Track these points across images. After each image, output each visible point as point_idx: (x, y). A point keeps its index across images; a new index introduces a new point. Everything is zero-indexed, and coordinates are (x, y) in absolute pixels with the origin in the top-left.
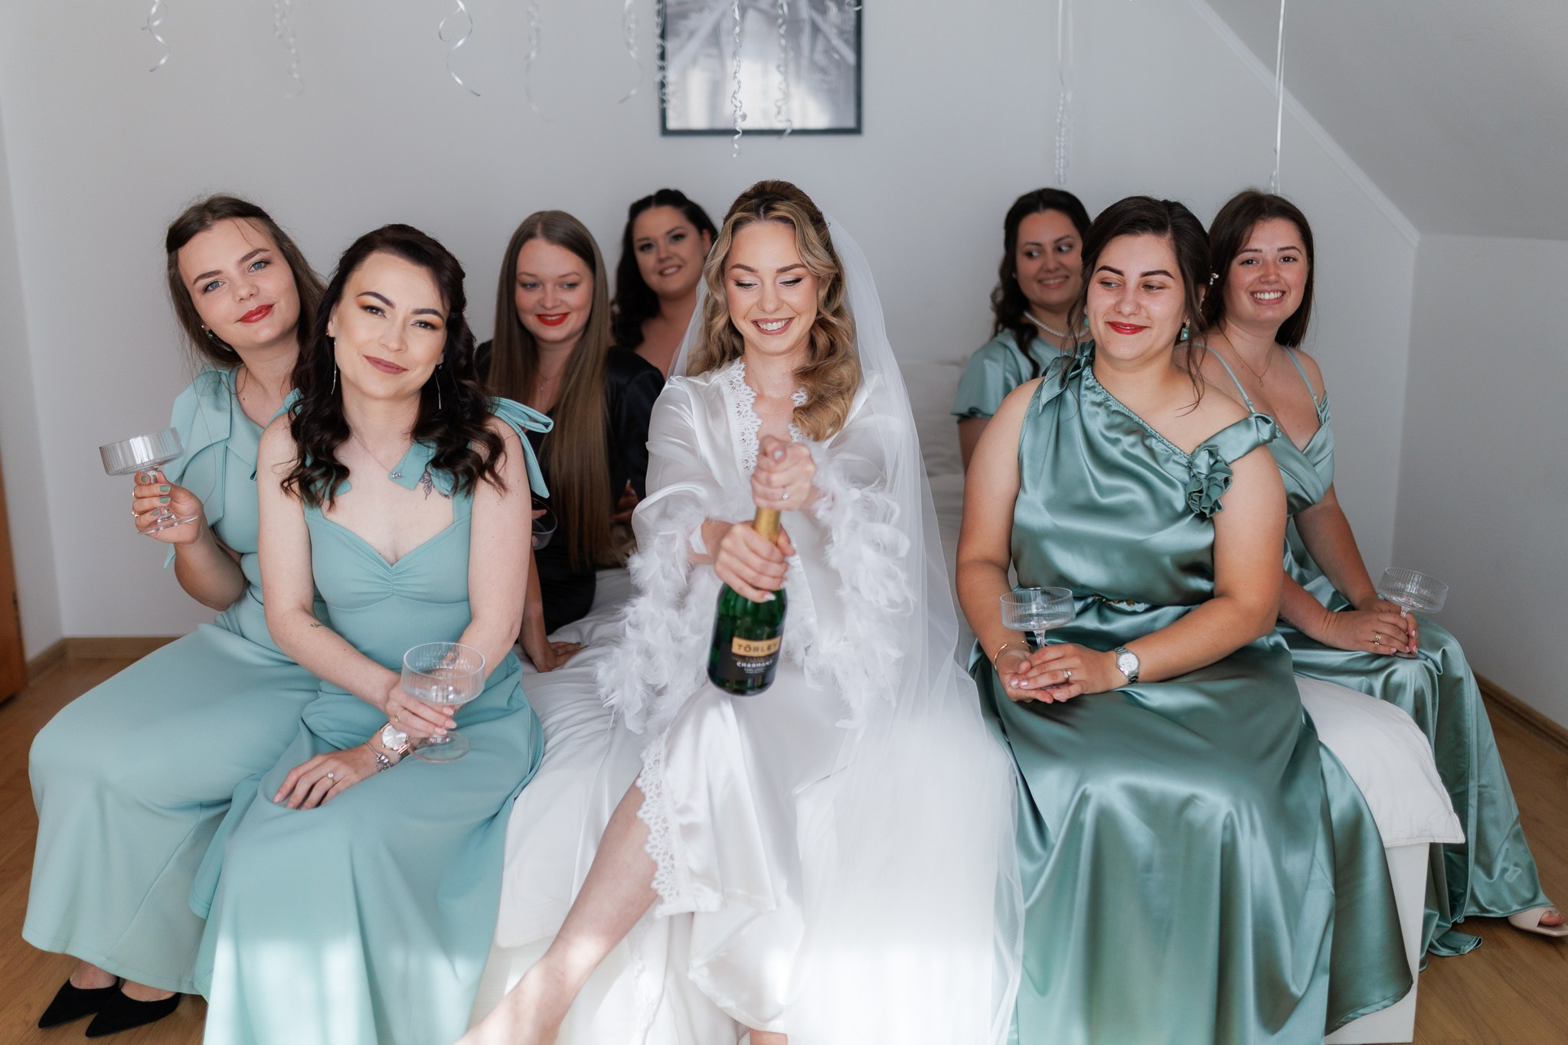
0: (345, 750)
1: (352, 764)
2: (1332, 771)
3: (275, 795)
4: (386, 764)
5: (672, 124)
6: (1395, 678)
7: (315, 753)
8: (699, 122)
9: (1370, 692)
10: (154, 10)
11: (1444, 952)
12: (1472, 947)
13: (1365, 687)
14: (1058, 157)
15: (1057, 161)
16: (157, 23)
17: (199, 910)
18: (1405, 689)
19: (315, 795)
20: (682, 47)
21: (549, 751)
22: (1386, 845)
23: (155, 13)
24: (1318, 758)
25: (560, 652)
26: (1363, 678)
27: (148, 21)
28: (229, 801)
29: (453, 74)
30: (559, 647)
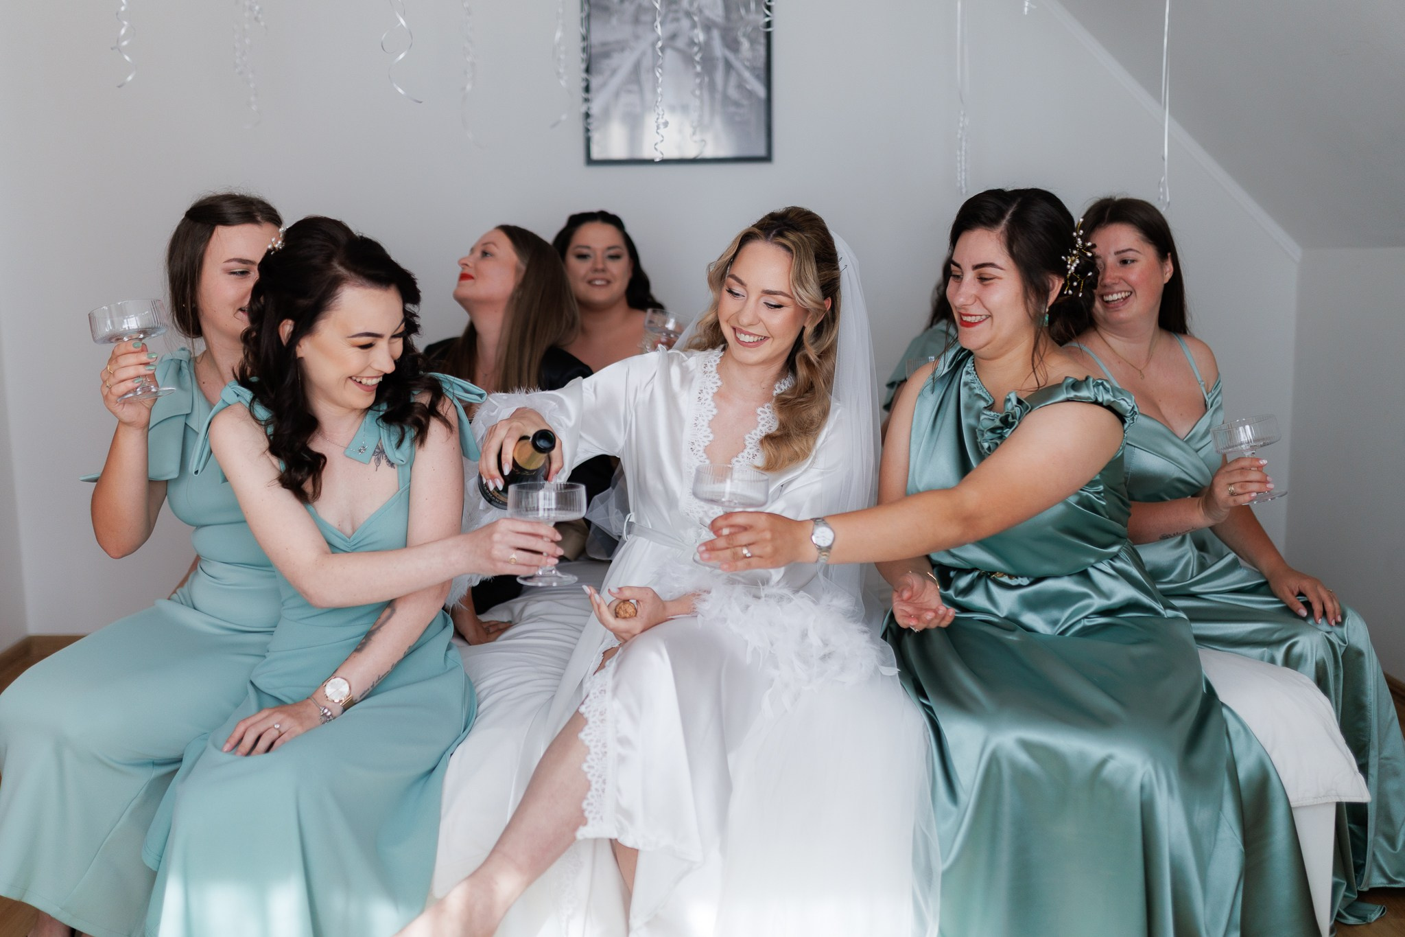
0: (291, 705)
1: (297, 716)
2: (1238, 733)
3: (225, 745)
4: (329, 717)
5: (596, 154)
6: (1297, 650)
7: (261, 708)
8: (619, 152)
9: (1272, 661)
10: (123, 31)
11: (1352, 920)
12: (1377, 916)
13: (1267, 657)
14: (959, 170)
15: (959, 174)
16: (125, 43)
17: (150, 862)
18: (1306, 660)
19: (263, 744)
20: (604, 85)
21: (481, 713)
22: (1293, 804)
23: (124, 34)
24: (1224, 722)
25: (492, 630)
26: (1265, 649)
27: (118, 41)
28: (180, 760)
29: (395, 85)
30: (490, 626)
